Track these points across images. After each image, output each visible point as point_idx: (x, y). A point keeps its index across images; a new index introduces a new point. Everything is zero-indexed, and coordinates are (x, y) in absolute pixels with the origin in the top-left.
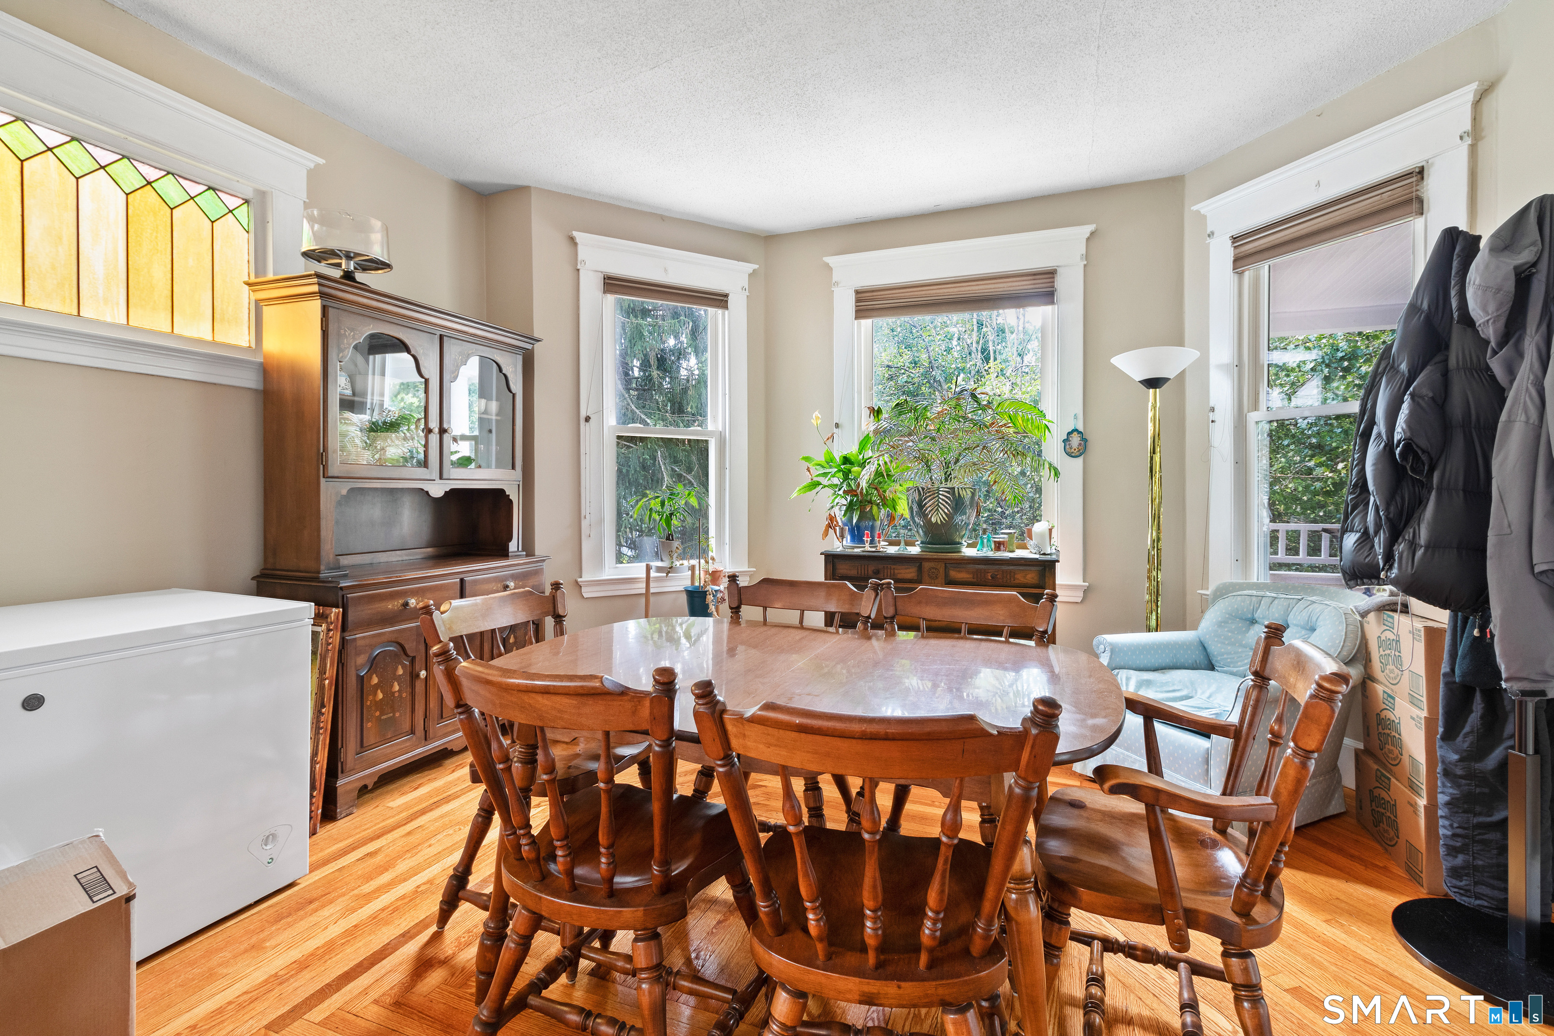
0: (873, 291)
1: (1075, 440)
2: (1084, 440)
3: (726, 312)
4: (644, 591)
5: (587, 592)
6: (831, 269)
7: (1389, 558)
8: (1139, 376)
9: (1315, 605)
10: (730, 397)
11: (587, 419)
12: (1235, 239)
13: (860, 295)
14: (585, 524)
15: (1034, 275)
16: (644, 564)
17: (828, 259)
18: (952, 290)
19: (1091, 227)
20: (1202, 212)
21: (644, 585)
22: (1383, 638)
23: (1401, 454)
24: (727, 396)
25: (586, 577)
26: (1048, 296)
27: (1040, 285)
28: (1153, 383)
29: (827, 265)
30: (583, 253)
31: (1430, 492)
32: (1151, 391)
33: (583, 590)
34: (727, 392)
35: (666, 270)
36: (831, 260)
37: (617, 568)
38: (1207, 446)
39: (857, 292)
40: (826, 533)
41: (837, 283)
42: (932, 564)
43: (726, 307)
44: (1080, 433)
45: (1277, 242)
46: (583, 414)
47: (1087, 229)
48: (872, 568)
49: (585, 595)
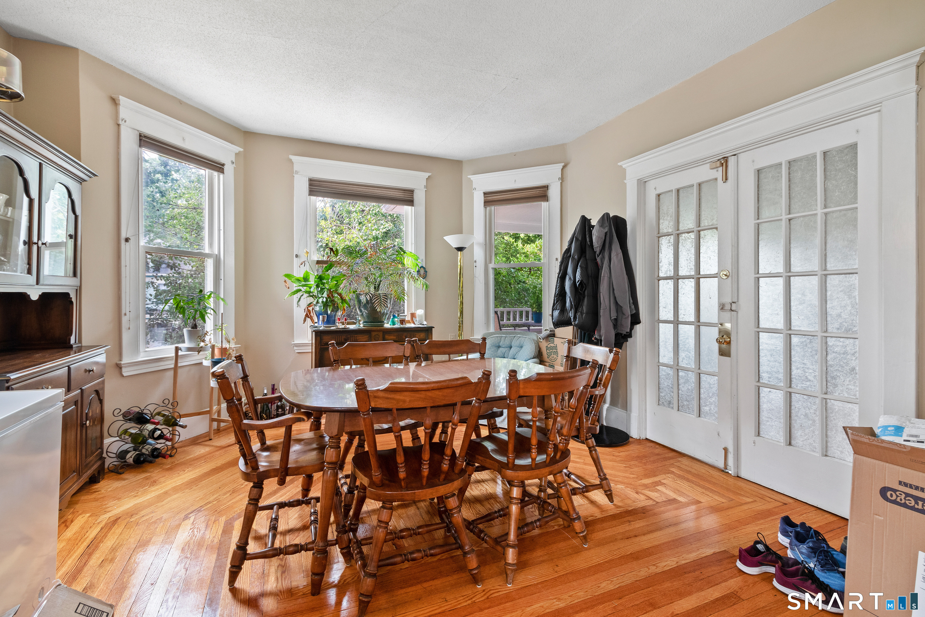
0: (320, 181)
1: (422, 271)
2: (426, 272)
3: (221, 176)
4: (173, 366)
5: (126, 372)
6: (292, 163)
7: (575, 318)
8: (455, 245)
9: (520, 339)
10: (224, 232)
11: (127, 240)
12: (485, 194)
13: (311, 182)
14: (124, 320)
15: (404, 190)
16: (173, 347)
17: (291, 157)
18: (365, 190)
19: (429, 174)
20: (472, 179)
21: (173, 362)
22: (549, 346)
23: (579, 285)
24: (222, 232)
25: (125, 360)
26: (410, 202)
27: (406, 196)
28: (460, 249)
29: (291, 160)
30: (123, 113)
31: (584, 297)
32: (459, 252)
33: (124, 370)
34: (222, 228)
35: (184, 139)
36: (294, 158)
37: (146, 351)
38: (473, 277)
39: (310, 180)
40: (305, 320)
41: (297, 172)
42: (376, 333)
43: (223, 172)
44: (424, 268)
45: (504, 198)
46: (124, 235)
47: (427, 175)
48: (344, 337)
49: (125, 374)
